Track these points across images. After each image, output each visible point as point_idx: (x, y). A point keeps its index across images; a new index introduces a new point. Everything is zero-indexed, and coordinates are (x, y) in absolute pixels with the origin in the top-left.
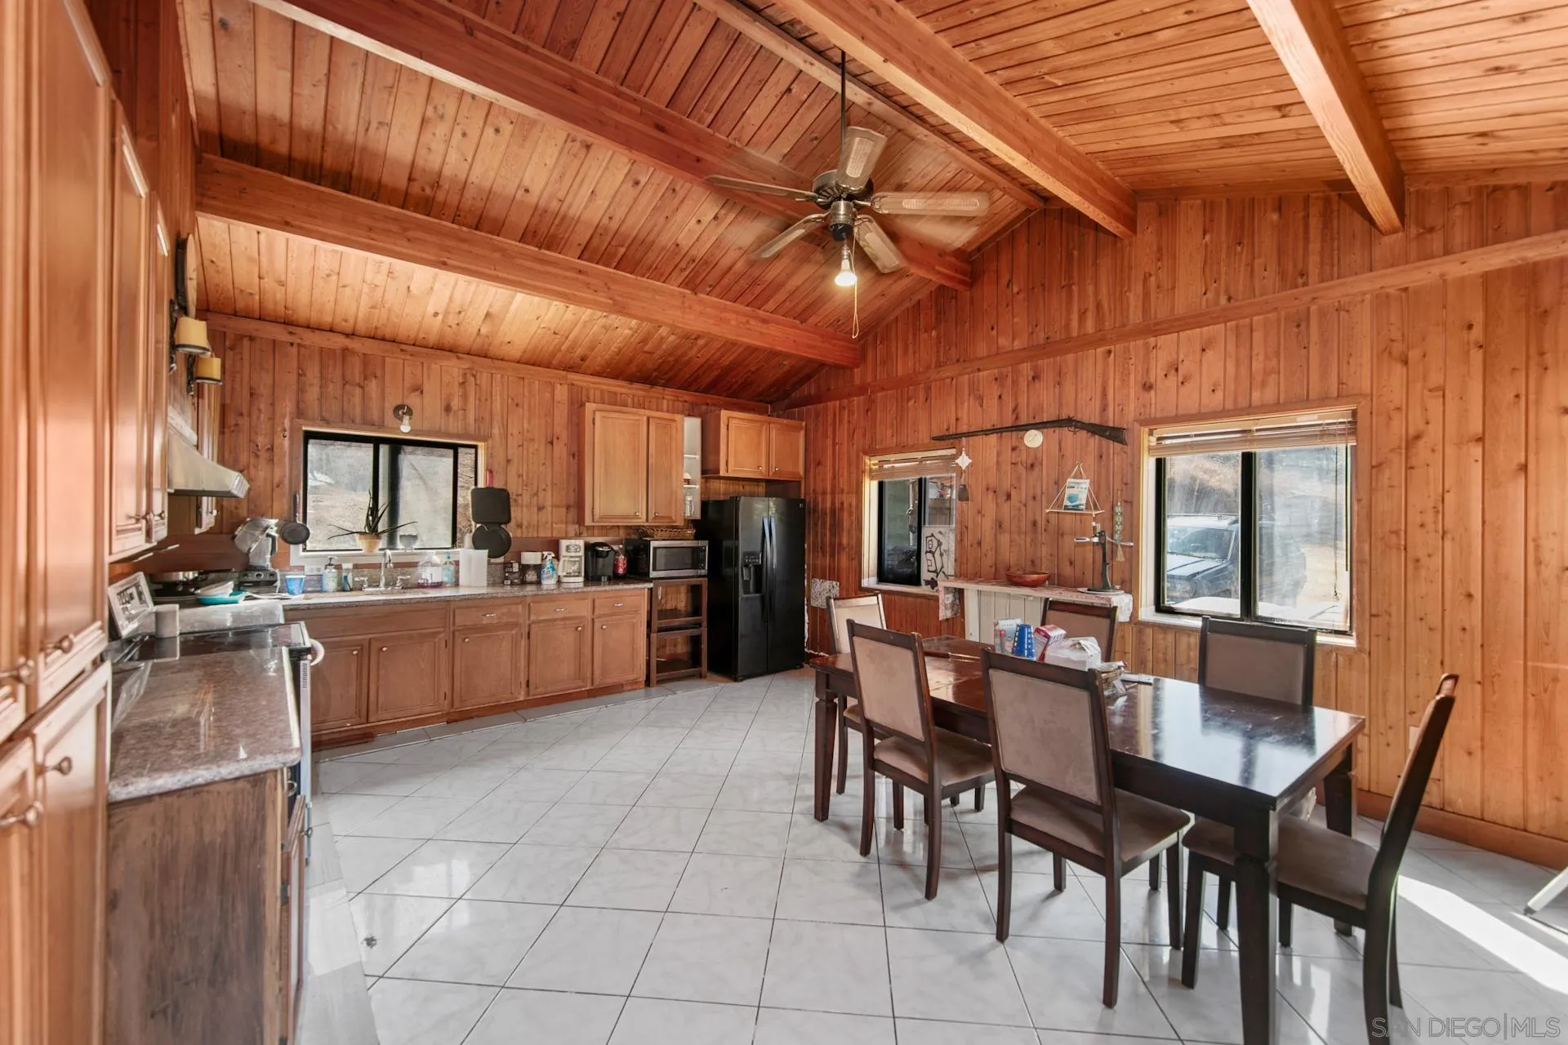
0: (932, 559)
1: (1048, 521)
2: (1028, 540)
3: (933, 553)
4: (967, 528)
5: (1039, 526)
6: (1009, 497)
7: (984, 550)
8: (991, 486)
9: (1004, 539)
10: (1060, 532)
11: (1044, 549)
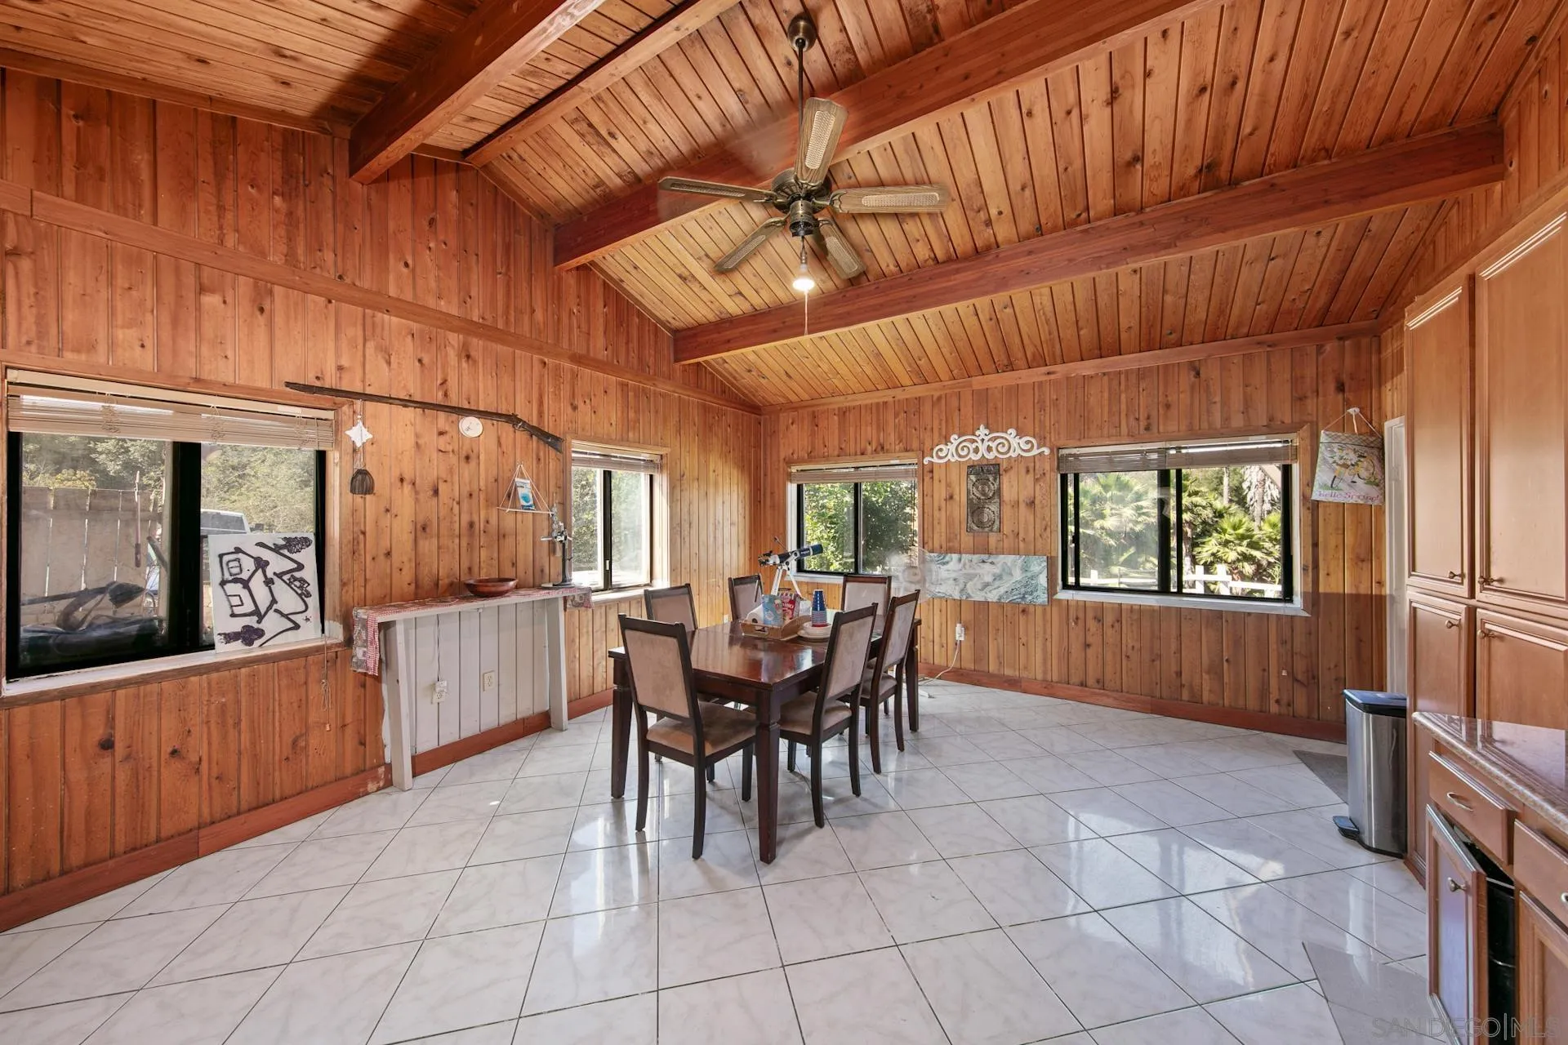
0: (244, 594)
1: (488, 522)
2: (464, 544)
3: (246, 584)
4: (364, 533)
5: (477, 526)
6: (436, 492)
7: (396, 564)
8: (407, 477)
9: (428, 546)
10: (501, 532)
11: (483, 553)
